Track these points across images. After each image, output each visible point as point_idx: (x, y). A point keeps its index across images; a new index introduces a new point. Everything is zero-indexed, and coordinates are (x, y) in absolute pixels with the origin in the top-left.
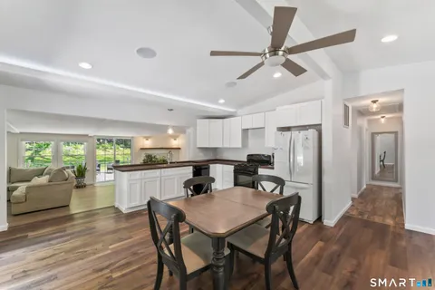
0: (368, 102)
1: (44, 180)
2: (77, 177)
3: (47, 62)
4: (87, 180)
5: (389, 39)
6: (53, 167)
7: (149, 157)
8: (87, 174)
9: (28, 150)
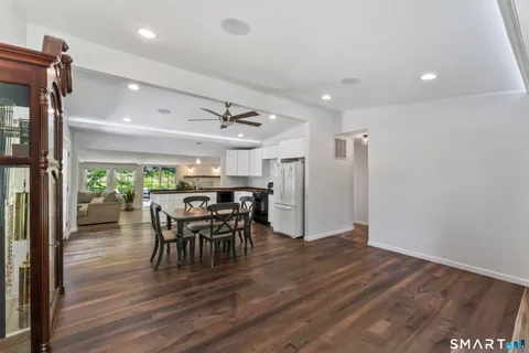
0: (361, 136)
1: (100, 200)
2: (127, 202)
3: (103, 117)
4: (135, 204)
5: (326, 97)
6: (107, 191)
7: (182, 184)
8: (135, 200)
9: (89, 177)
